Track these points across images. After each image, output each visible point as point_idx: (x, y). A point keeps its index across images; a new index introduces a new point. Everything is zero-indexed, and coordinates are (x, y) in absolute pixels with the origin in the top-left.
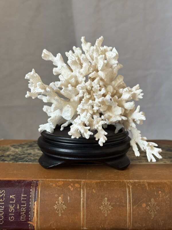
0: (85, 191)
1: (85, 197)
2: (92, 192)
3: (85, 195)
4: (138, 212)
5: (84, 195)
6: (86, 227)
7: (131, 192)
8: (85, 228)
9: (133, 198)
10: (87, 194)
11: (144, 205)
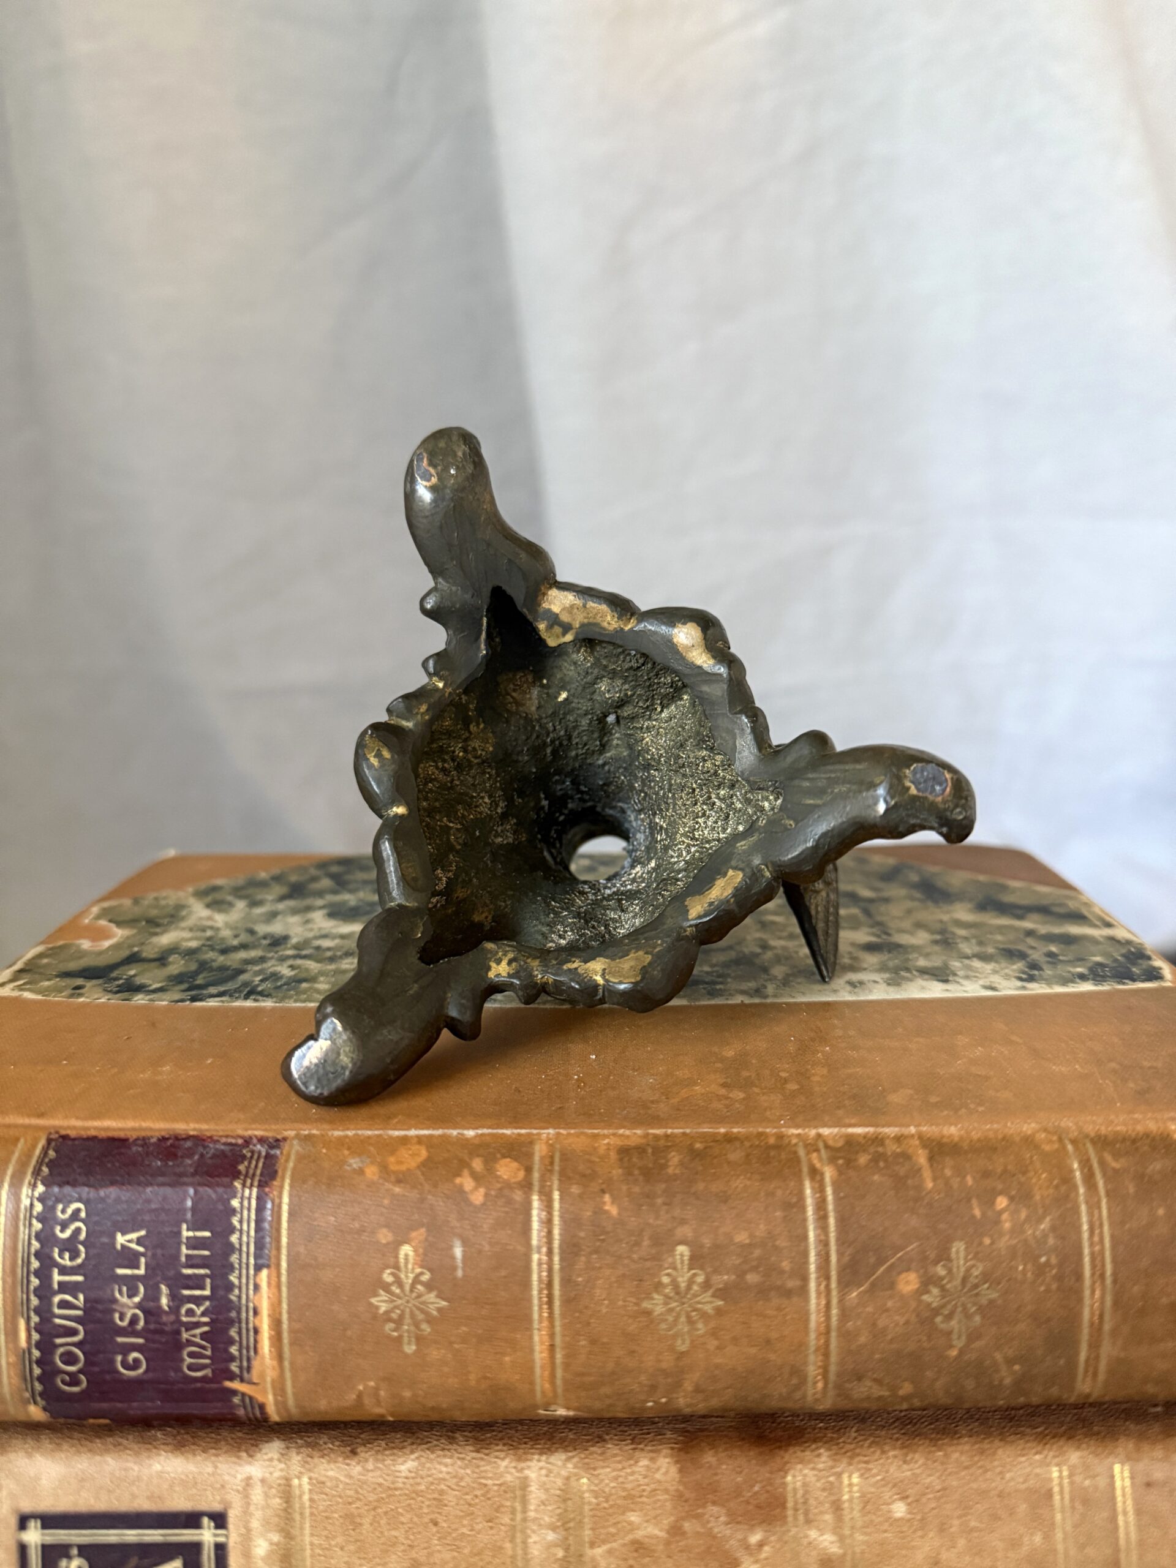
0: (556, 1205)
1: (556, 1244)
2: (599, 1211)
3: (556, 1232)
4: (874, 1324)
5: (550, 1233)
6: (568, 1409)
7: (830, 1207)
8: (562, 1412)
9: (841, 1242)
10: (571, 1223)
11: (908, 1283)
